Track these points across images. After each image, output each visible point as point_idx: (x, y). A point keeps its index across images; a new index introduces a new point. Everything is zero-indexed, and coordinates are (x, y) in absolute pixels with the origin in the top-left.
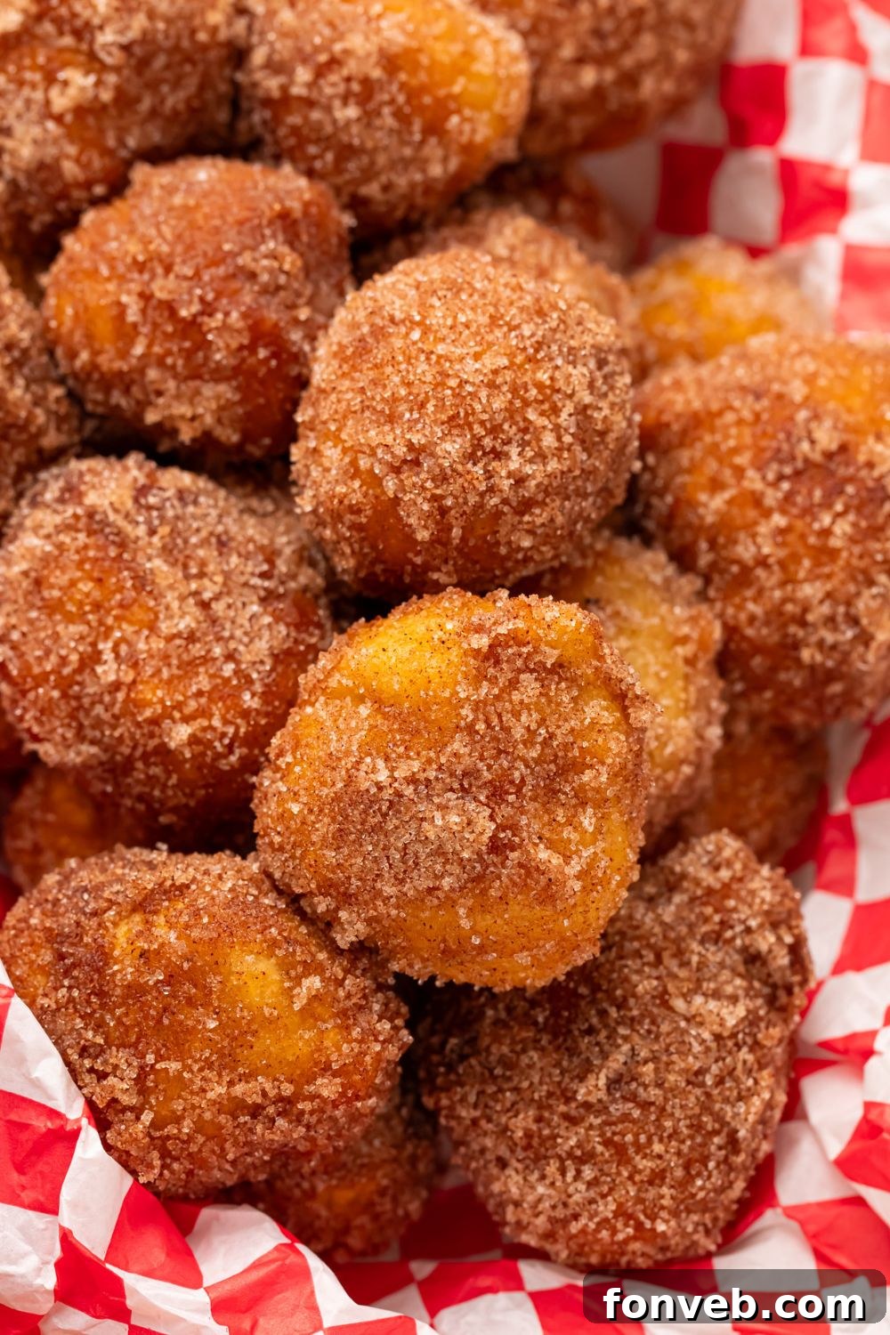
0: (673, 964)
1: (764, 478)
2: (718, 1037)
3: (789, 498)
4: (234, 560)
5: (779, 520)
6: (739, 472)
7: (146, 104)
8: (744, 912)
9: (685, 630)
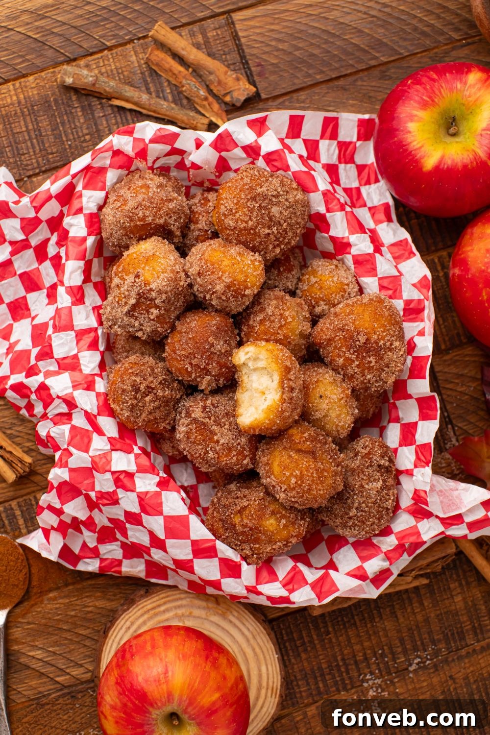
0: (362, 476)
1: (350, 354)
2: (377, 491)
3: (357, 356)
5: (357, 363)
6: (344, 352)
7: (173, 309)
8: (375, 458)
9: (342, 395)
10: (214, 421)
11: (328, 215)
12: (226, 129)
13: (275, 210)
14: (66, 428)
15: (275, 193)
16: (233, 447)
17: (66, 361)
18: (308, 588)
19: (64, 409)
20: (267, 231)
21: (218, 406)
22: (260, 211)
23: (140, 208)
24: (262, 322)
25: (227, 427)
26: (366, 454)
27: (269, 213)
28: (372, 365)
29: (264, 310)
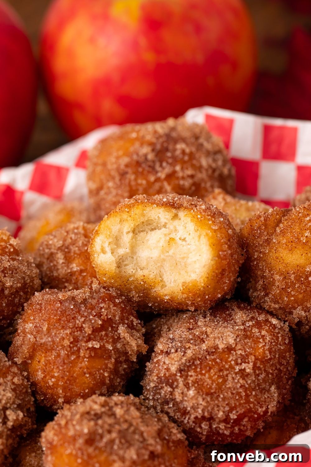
1: (161, 172)
3: (169, 164)
4: (200, 324)
9: (220, 200)
10: (196, 345)
16: (245, 330)
21: (173, 339)
24: (68, 260)
25: (209, 330)
28: (188, 151)
29: (52, 254)
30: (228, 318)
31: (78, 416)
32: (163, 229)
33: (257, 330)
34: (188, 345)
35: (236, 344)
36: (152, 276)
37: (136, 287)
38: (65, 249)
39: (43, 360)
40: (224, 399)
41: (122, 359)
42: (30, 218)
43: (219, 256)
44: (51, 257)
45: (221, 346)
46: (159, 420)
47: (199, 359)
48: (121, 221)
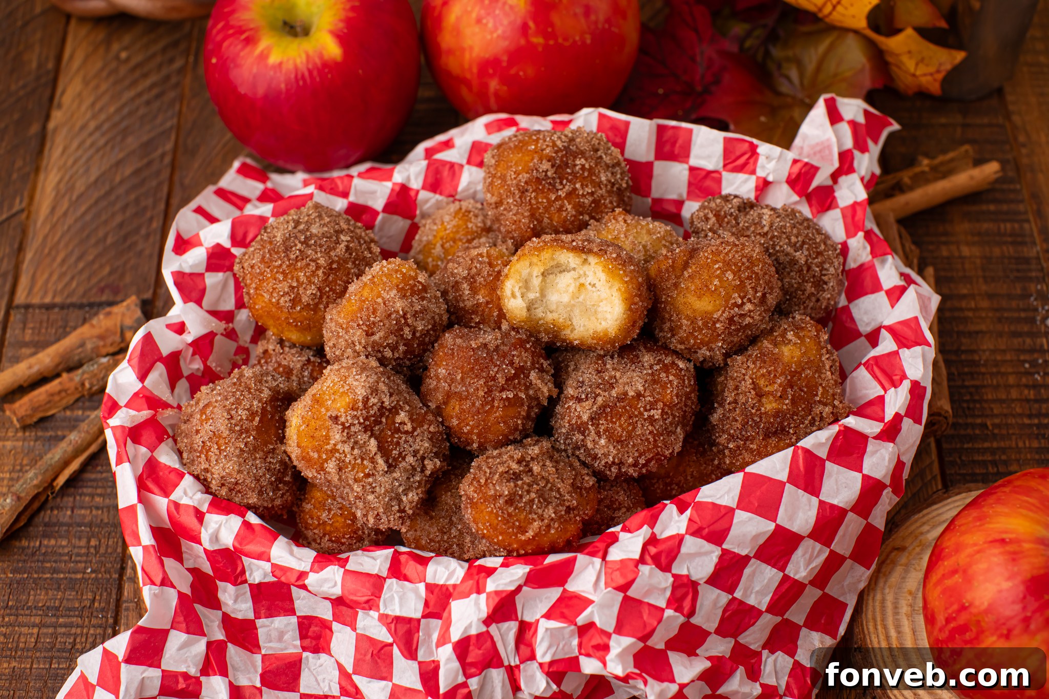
1: (562, 189)
4: (608, 366)
5: (578, 186)
6: (558, 198)
8: (726, 208)
10: (605, 391)
11: (352, 198)
12: (172, 273)
13: (314, 230)
14: (545, 625)
15: (292, 224)
16: (652, 375)
17: (431, 604)
18: (905, 353)
19: (510, 629)
20: (342, 246)
21: (583, 382)
22: (308, 246)
23: (233, 412)
24: (474, 290)
25: (618, 375)
26: (718, 220)
27: (316, 236)
28: (587, 166)
29: (457, 282)
30: (636, 360)
31: (497, 476)
32: (573, 272)
33: (664, 375)
34: (598, 391)
35: (645, 390)
36: (561, 320)
37: (545, 330)
38: (471, 279)
39: (457, 408)
40: (633, 446)
41: (534, 403)
42: (424, 216)
43: (630, 309)
44: (456, 285)
45: (631, 393)
46: (571, 465)
47: (609, 406)
48: (530, 265)
